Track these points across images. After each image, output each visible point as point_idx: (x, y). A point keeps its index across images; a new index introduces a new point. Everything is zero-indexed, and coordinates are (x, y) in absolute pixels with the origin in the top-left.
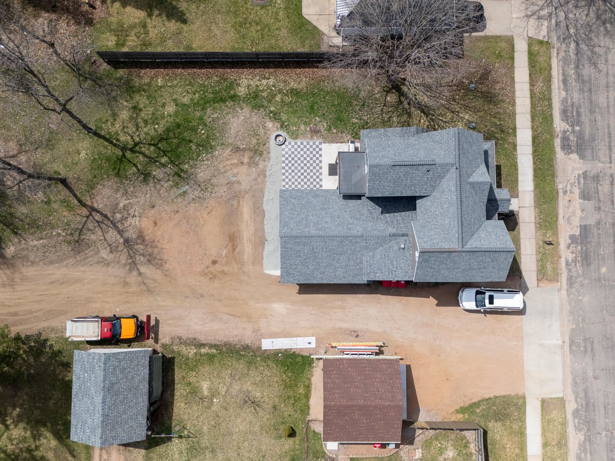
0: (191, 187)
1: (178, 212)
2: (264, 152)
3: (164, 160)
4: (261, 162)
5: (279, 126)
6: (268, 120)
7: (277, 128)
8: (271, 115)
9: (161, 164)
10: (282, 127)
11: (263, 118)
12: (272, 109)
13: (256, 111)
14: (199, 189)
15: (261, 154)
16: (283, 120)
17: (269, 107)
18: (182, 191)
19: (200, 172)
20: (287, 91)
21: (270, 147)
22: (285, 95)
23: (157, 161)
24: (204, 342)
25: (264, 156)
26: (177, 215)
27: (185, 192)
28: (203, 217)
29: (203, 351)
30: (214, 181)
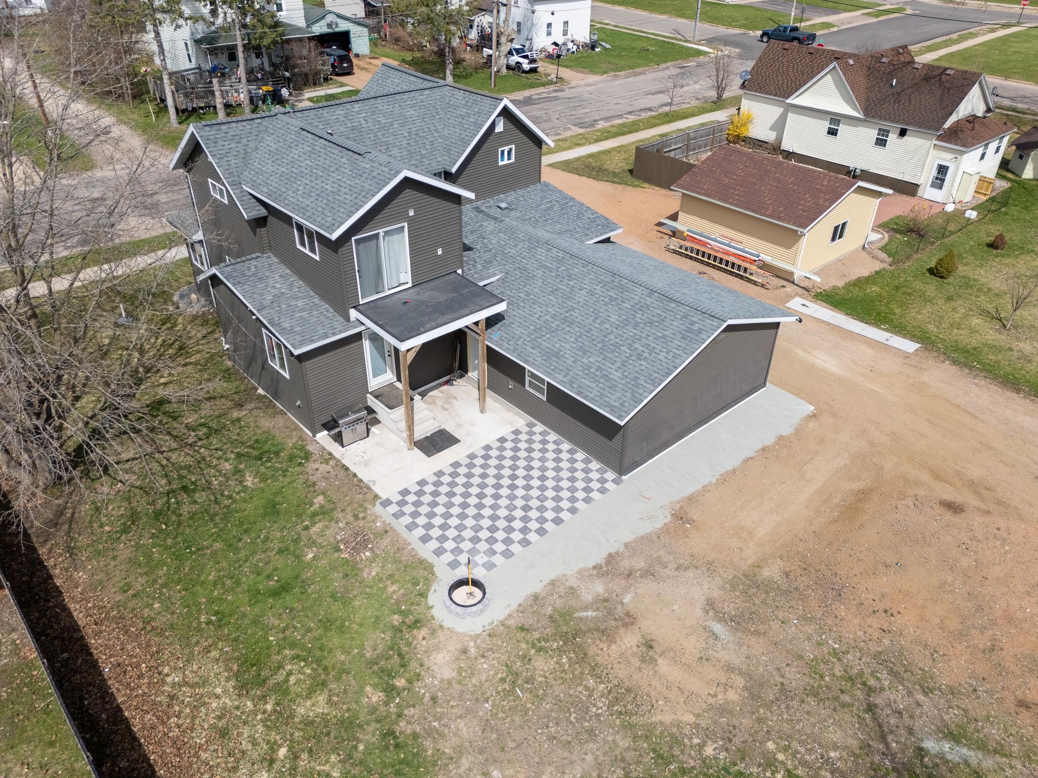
0: (910, 731)
2: (549, 610)
4: (588, 597)
5: (424, 632)
6: (428, 681)
7: (433, 632)
8: (400, 683)
10: (416, 624)
11: (434, 699)
12: (375, 696)
13: (428, 743)
14: (879, 700)
15: (562, 615)
16: (388, 636)
17: (373, 710)
18: (965, 751)
20: (264, 698)
21: (514, 607)
22: (286, 692)
25: (559, 603)
30: (795, 678)
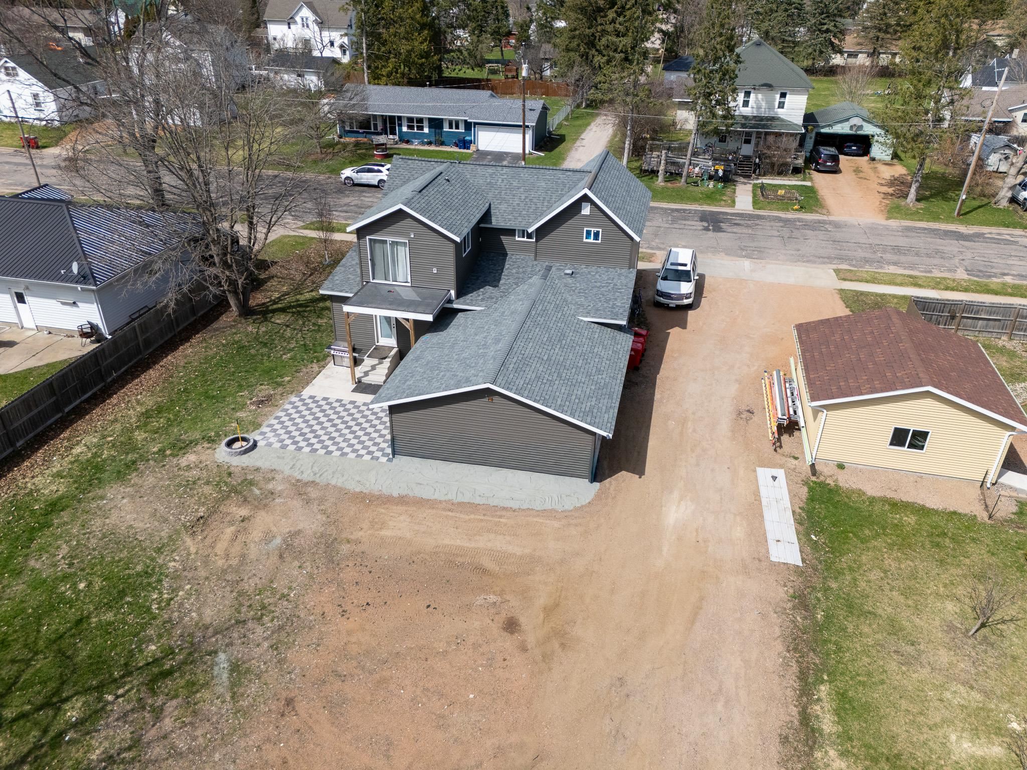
0: (230, 645)
1: (289, 702)
2: (251, 477)
3: (73, 712)
4: (270, 486)
5: (206, 445)
6: (175, 459)
8: (168, 452)
9: (80, 722)
11: (164, 466)
12: (155, 449)
13: (134, 474)
14: (252, 625)
15: (250, 483)
16: (199, 437)
17: (147, 452)
18: (225, 676)
19: (200, 615)
21: (244, 465)
22: (146, 425)
23: (61, 734)
24: (794, 711)
25: (258, 478)
26: (302, 706)
27: (235, 667)
28: (349, 633)
29: (828, 724)
30: (251, 584)
